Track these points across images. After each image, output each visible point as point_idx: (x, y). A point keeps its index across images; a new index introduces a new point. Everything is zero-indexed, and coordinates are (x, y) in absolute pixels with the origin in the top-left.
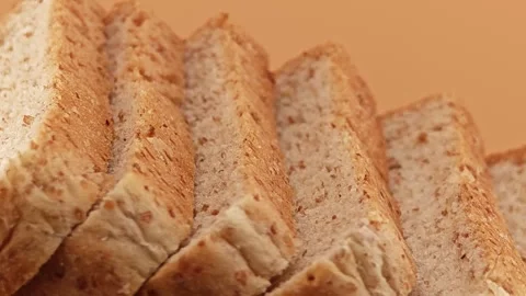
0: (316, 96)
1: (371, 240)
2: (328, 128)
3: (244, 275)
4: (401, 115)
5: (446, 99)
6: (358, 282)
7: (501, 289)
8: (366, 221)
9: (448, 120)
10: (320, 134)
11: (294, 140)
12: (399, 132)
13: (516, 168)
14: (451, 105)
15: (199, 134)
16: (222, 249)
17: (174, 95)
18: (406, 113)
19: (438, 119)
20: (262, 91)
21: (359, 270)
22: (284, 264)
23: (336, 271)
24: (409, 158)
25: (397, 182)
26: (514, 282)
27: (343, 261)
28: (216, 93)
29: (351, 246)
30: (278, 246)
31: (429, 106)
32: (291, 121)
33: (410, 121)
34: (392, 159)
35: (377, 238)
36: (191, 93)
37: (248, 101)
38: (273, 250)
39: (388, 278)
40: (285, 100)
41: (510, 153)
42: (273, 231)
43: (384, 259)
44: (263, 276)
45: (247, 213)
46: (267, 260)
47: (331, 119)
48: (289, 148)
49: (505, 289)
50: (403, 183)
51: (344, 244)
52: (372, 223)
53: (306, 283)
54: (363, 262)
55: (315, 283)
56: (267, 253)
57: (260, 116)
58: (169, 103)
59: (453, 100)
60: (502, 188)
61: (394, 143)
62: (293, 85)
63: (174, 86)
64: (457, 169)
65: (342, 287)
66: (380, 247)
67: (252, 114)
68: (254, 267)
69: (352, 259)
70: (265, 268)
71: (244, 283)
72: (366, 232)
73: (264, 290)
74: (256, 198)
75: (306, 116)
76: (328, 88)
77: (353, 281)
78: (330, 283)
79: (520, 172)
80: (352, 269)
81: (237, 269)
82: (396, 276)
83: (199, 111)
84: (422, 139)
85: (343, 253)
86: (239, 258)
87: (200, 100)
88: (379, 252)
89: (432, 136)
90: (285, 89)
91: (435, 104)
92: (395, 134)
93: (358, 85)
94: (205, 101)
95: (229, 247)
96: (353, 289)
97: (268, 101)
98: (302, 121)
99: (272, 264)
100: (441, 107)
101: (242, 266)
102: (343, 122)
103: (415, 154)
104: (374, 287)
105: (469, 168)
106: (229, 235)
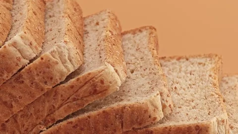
0: (59, 8)
1: (64, 47)
2: (61, 18)
3: (20, 58)
4: (92, 16)
5: (108, 11)
6: (59, 61)
7: (110, 65)
8: (63, 41)
9: (107, 17)
10: (59, 20)
11: (50, 23)
12: (90, 22)
13: (133, 36)
14: (109, 12)
15: (15, 19)
16: (12, 49)
17: (8, 7)
18: (94, 16)
19: (103, 17)
20: (40, 6)
21: (59, 57)
22: (34, 55)
23: (51, 57)
24: (92, 30)
25: (87, 38)
26: (115, 63)
27: (54, 53)
28: (23, 5)
29: (57, 49)
30: (32, 49)
31: (102, 13)
32: (50, 17)
33: (94, 19)
34: (86, 31)
35: (66, 47)
36: (15, 6)
37: (32, 7)
38: (31, 50)
39: (70, 61)
40: (50, 10)
41: (132, 30)
42: (31, 44)
43: (69, 54)
44: (27, 59)
45: (21, 37)
46: (28, 53)
47: (63, 14)
48: (48, 25)
49: (112, 65)
50: (88, 38)
51: (55, 48)
52: (65, 41)
53: (41, 60)
54: (61, 55)
55: (43, 61)
56: (28, 51)
57: (37, 13)
58: (6, 10)
59: (110, 11)
60: (127, 42)
61: (88, 26)
62: (52, 5)
63: (8, 4)
64: (105, 31)
65: (53, 62)
66: (67, 50)
67: (34, 12)
68: (24, 56)
69: (57, 53)
70: (28, 57)
71: (20, 61)
72: (63, 44)
73: (27, 64)
74: (25, 33)
75: (55, 15)
76: (63, 5)
77: (57, 61)
78: (49, 61)
79: (134, 37)
80: (57, 57)
81: (17, 56)
82: (73, 60)
83: (16, 12)
84: (97, 24)
85: (54, 51)
86: (18, 52)
87: (17, 8)
88: (67, 51)
89: (101, 22)
90: (50, 6)
91: (104, 12)
92: (89, 23)
93: (75, 5)
94: (19, 8)
95: (14, 48)
96: (57, 63)
97: (42, 9)
98: (54, 16)
99: (30, 55)
100: (106, 13)
101: (19, 55)
102: (66, 15)
103: (94, 29)
104: (65, 63)
105: (110, 31)
106: (15, 45)
